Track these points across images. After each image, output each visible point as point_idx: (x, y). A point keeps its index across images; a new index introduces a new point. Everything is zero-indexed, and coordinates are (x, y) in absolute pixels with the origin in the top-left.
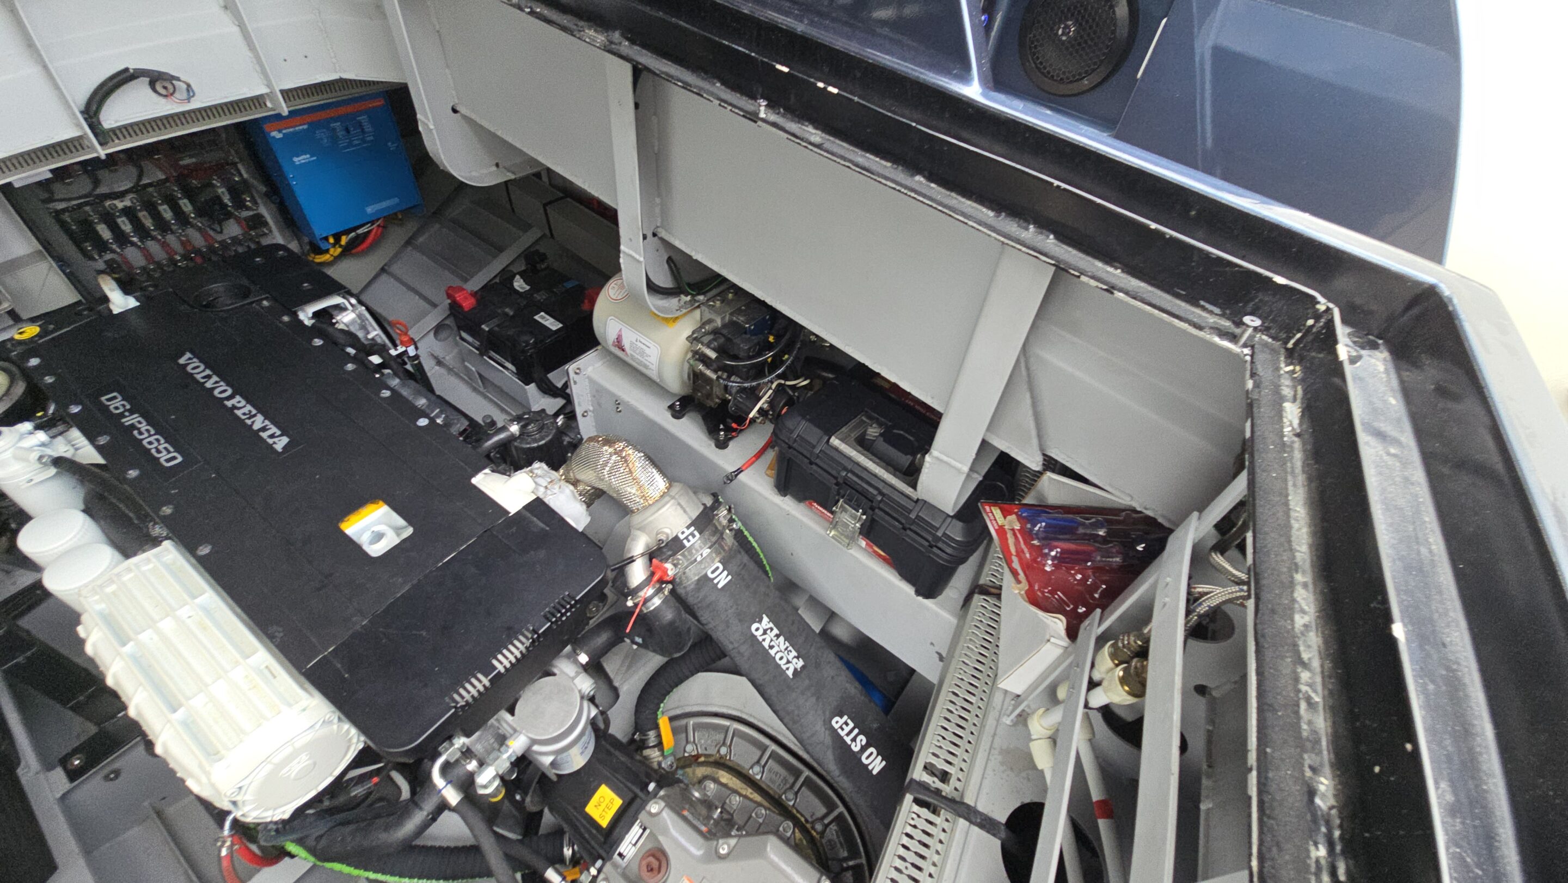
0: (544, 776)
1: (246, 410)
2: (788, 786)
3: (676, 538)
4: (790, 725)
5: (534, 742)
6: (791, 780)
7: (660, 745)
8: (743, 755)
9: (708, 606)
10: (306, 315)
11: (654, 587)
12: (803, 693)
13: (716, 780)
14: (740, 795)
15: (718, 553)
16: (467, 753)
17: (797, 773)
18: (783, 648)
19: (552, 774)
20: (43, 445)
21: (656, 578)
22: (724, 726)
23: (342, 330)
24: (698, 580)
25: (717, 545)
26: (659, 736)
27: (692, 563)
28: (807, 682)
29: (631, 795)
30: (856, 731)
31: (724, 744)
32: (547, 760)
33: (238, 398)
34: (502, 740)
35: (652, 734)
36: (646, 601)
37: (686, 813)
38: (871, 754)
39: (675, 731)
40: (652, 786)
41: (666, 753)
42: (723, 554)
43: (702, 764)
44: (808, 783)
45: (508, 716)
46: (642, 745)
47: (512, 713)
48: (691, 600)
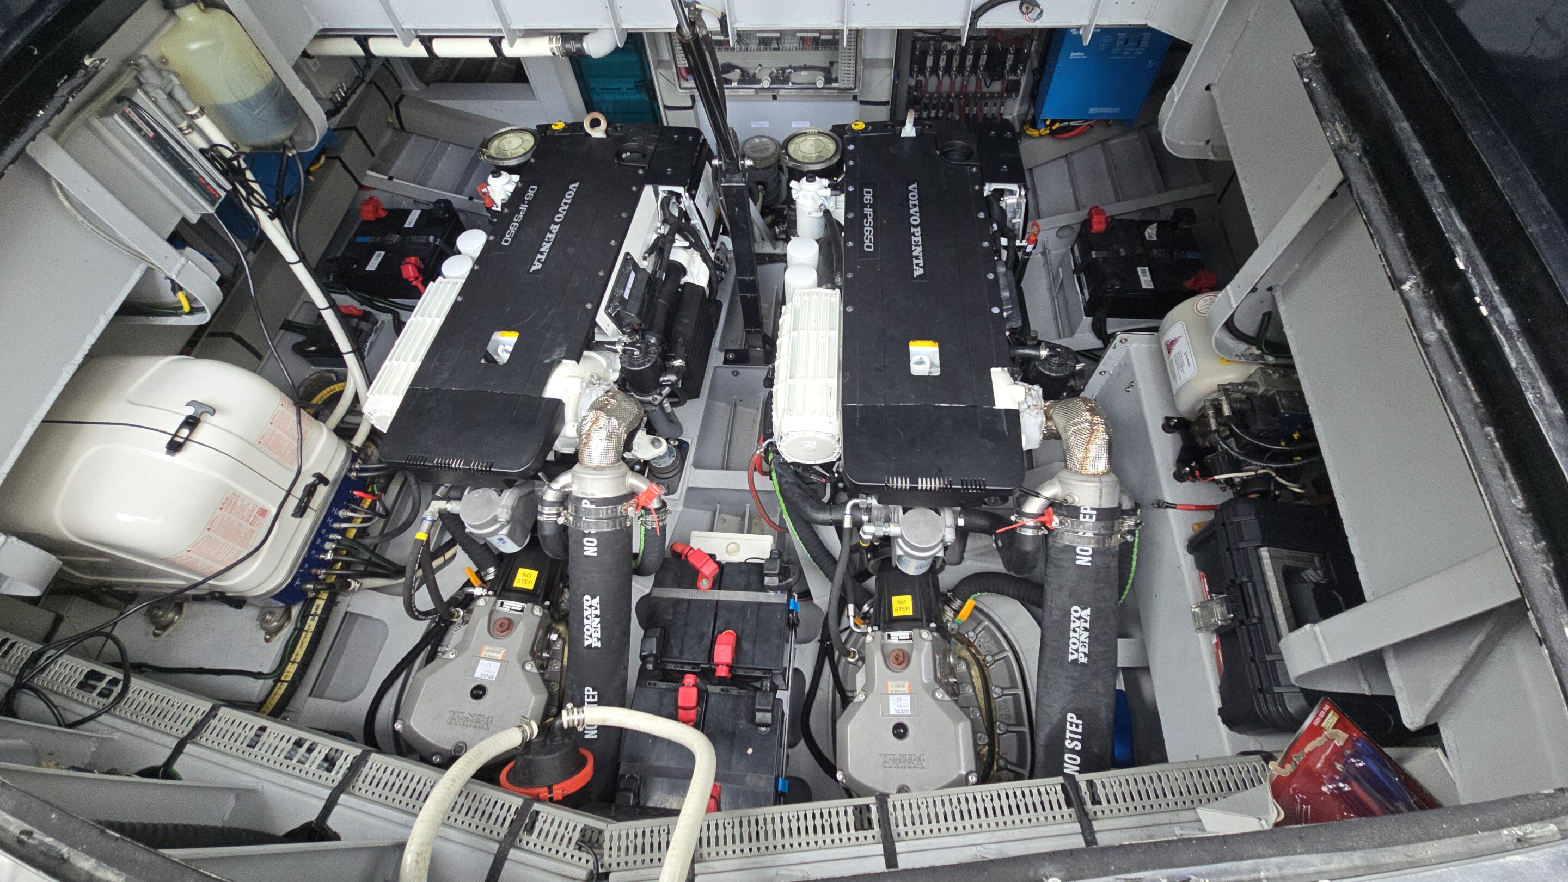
0: (890, 559)
1: (917, 239)
2: (1007, 722)
3: (1079, 508)
4: (1042, 684)
5: (902, 537)
6: (1013, 722)
7: (957, 612)
8: (998, 674)
9: (1058, 566)
10: (988, 189)
11: (1036, 522)
12: (1067, 677)
13: (968, 667)
14: (974, 690)
15: (1097, 542)
16: (869, 510)
17: (1020, 723)
18: (1082, 639)
19: (895, 562)
20: (826, 197)
21: (1043, 519)
22: (1003, 647)
23: (1001, 208)
24: (1068, 546)
25: (1101, 538)
26: (961, 607)
27: (1073, 532)
28: (1076, 675)
29: (919, 617)
30: (1079, 737)
31: (993, 656)
32: (899, 552)
33: (919, 229)
34: (888, 520)
35: (959, 602)
36: (1024, 526)
37: (937, 657)
38: (1075, 760)
39: (971, 616)
40: (933, 625)
41: (956, 620)
42: (1101, 546)
43: (970, 651)
44: (1021, 735)
45: (901, 512)
46: (948, 602)
47: (904, 513)
48: (1052, 553)
